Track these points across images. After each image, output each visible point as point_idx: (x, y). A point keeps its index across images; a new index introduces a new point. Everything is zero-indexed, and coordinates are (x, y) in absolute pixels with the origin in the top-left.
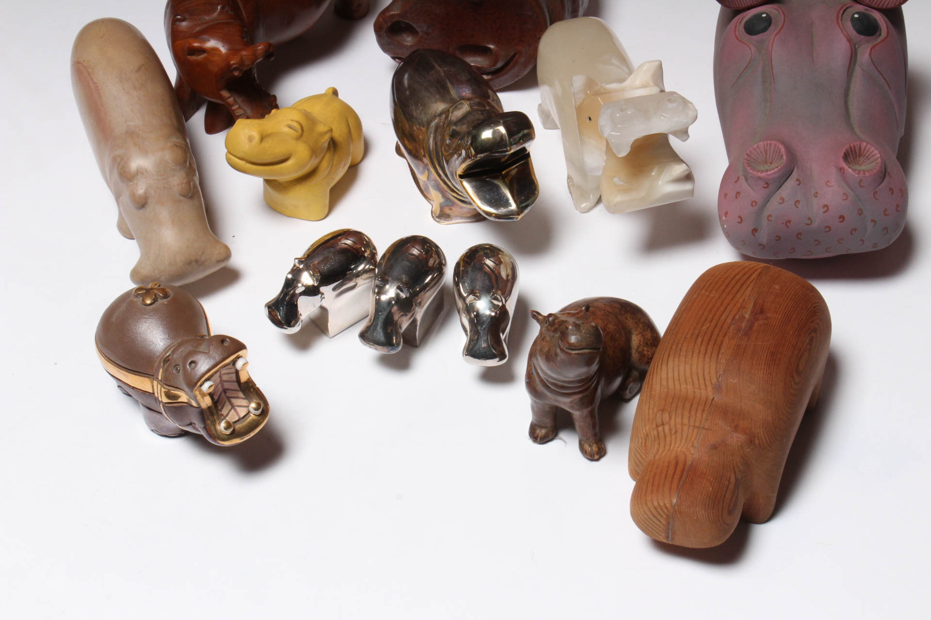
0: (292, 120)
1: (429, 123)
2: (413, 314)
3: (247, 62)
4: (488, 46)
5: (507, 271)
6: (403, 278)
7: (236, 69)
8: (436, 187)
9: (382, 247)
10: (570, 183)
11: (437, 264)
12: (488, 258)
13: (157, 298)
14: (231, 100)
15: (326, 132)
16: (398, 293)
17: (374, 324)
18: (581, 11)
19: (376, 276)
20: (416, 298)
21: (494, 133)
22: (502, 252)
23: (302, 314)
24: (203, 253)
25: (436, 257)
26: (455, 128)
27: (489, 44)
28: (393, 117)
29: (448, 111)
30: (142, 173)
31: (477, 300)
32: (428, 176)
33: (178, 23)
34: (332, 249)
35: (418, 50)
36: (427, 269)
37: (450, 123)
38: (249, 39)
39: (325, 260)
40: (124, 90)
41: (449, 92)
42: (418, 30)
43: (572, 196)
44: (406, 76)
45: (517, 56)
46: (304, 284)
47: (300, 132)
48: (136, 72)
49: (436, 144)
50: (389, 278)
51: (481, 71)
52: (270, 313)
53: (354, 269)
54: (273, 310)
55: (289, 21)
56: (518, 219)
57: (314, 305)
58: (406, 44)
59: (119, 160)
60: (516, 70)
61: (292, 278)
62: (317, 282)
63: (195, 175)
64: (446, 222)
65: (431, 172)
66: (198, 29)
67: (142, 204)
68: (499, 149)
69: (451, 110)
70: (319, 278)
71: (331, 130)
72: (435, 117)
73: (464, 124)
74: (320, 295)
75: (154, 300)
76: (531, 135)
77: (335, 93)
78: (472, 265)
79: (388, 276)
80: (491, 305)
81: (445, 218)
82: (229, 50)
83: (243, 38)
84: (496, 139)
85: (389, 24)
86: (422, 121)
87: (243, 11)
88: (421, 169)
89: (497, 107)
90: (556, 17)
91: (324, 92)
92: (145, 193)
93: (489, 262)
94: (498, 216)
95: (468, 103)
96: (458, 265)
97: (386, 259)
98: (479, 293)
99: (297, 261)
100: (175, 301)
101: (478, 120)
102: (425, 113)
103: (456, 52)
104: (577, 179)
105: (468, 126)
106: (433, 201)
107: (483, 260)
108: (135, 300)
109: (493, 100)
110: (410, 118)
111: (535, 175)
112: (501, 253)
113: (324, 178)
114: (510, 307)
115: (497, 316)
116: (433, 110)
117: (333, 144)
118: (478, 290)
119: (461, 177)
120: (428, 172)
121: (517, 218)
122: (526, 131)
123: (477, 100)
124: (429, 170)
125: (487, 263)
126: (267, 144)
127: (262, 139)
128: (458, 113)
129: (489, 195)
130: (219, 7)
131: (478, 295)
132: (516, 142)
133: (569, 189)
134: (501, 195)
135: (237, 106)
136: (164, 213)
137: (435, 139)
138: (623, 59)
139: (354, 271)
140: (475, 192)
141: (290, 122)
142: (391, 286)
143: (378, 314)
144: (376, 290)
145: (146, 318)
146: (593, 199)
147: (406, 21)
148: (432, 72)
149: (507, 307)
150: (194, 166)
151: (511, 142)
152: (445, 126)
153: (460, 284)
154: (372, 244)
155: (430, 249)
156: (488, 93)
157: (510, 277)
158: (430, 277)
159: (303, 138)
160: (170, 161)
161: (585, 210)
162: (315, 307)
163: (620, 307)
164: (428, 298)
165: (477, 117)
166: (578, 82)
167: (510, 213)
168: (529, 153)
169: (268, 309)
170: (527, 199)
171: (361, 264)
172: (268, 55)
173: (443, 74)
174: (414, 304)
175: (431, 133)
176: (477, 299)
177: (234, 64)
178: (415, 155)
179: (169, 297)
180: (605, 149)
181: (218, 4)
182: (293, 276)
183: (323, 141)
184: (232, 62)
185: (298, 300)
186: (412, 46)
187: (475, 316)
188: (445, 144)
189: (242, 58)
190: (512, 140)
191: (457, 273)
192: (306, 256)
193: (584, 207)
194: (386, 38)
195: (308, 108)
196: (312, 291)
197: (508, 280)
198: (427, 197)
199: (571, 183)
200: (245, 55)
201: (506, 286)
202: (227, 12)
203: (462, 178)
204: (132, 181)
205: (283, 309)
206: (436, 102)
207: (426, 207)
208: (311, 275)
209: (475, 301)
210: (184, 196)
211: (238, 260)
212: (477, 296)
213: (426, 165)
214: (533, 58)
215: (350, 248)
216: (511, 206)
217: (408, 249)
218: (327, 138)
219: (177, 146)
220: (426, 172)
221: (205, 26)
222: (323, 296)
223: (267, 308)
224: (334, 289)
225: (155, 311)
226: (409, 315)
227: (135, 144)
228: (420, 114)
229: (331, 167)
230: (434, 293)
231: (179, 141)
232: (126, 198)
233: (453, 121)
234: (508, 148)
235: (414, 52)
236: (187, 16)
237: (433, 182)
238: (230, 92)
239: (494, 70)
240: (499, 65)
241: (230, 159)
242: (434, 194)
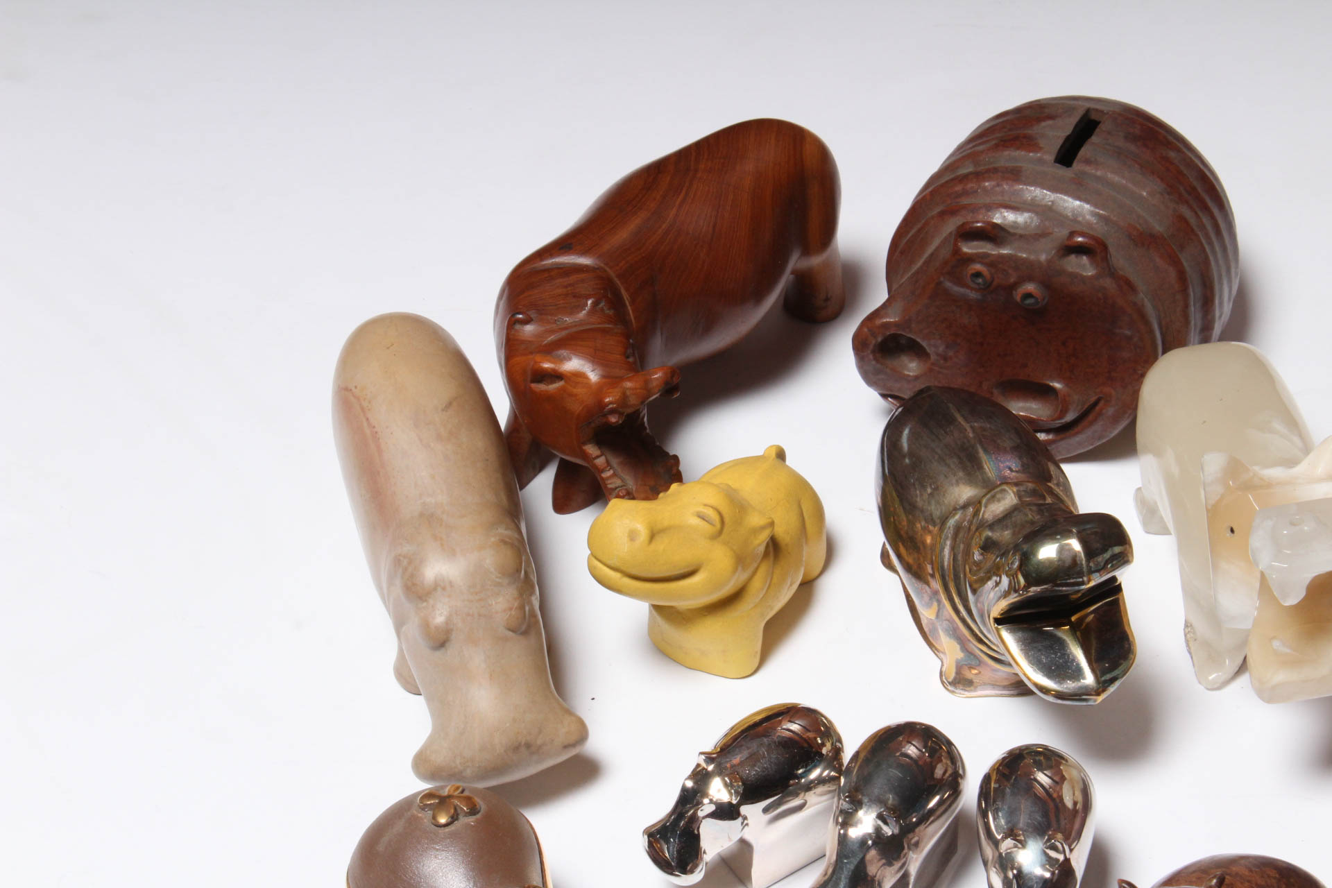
0: (705, 505)
1: (944, 520)
2: (904, 864)
3: (633, 400)
4: (1051, 384)
5: (1074, 795)
6: (888, 799)
7: (612, 412)
8: (951, 632)
9: (852, 741)
10: (1188, 635)
11: (950, 775)
12: (1041, 770)
13: (458, 815)
14: (600, 461)
15: (763, 528)
16: (879, 825)
17: (834, 879)
18: (1218, 329)
19: (840, 790)
20: (910, 836)
21: (1061, 550)
22: (1067, 761)
23: (707, 851)
24: (540, 732)
25: (949, 762)
26: (990, 534)
27: (1053, 379)
28: (881, 505)
29: (980, 502)
30: (444, 589)
31: (1019, 848)
32: (939, 611)
33: (518, 327)
34: (765, 740)
35: (928, 388)
36: (932, 783)
37: (982, 525)
38: (636, 357)
39: (753, 759)
40: (421, 440)
41: (980, 467)
42: (928, 350)
43: (1192, 658)
44: (906, 432)
45: (1101, 404)
46: (714, 800)
47: (718, 525)
48: (443, 410)
49: (955, 559)
50: (864, 798)
51: (1037, 426)
52: (650, 844)
53: (802, 776)
54: (657, 841)
55: (708, 324)
56: (1097, 703)
57: (729, 838)
58: (907, 373)
59: (405, 562)
60: (1097, 427)
61: (693, 788)
62: (736, 797)
63: (532, 593)
64: (966, 693)
65: (944, 606)
66: (552, 338)
67: (440, 640)
68: (1069, 579)
69: (984, 501)
70: (741, 790)
71: (772, 524)
72: (955, 509)
73: (1007, 528)
74: (740, 820)
75: (452, 817)
76: (1127, 555)
77: (781, 455)
78: (1012, 781)
79: (863, 795)
80: (1044, 858)
81: (964, 685)
82: (603, 377)
83: (628, 357)
84: (1064, 562)
85: (880, 339)
86: (931, 515)
87: (629, 308)
88: (926, 598)
89: (1065, 498)
90: (1174, 341)
91: (761, 453)
92: (447, 623)
93: (1042, 778)
94: (1060, 695)
95: (1015, 489)
96: (987, 779)
97: (860, 761)
98: (1024, 836)
99: (703, 757)
100: (489, 819)
101: (1032, 523)
102: (938, 503)
103: (995, 391)
104: (1201, 628)
105: (1014, 534)
106: (944, 653)
107: (1032, 773)
108: (420, 815)
109: (1058, 485)
110: (911, 508)
111: (1129, 625)
112: (1064, 762)
113: (755, 606)
114: (1078, 862)
115: (1056, 877)
116: (953, 497)
117: (774, 548)
118: (1021, 830)
119: (998, 621)
120: (939, 605)
121: (1095, 701)
122: (1117, 550)
123: (1030, 485)
124: (939, 602)
125: (1038, 778)
126: (661, 545)
127: (652, 536)
128: (996, 506)
129: (1047, 658)
130: (589, 302)
131: (1022, 838)
132: (1100, 568)
133: (1188, 645)
134: (1069, 657)
135: (611, 472)
136: (477, 659)
137: (953, 548)
138: (1293, 422)
139: (803, 780)
140: (1021, 650)
141: (702, 509)
142: (866, 812)
143: (842, 862)
144: (840, 820)
145: (437, 850)
146: (1231, 665)
147: (909, 335)
148: (952, 428)
149: (1073, 863)
150: (532, 577)
151: (1091, 567)
152: (973, 528)
153: (990, 813)
154: (835, 731)
155: (938, 747)
156: (1049, 471)
157: (1079, 806)
158: (937, 798)
159: (723, 537)
160: (492, 570)
161: (1215, 686)
162: (730, 839)
163: (1277, 876)
164: (932, 835)
165: (1030, 516)
166: (1214, 464)
167: (1084, 691)
168: (1120, 585)
169: (649, 837)
170: (1114, 666)
171: (815, 767)
172: (669, 389)
173: (971, 435)
174: (906, 846)
175: (947, 538)
176: (1020, 845)
177: (611, 403)
178: (916, 572)
179: (478, 812)
180: (1257, 585)
181: (588, 297)
182: (695, 783)
183: (757, 542)
184: (607, 400)
185: (701, 826)
186: (917, 378)
187: (1015, 876)
188: (971, 560)
189: (624, 394)
190: (1092, 564)
191: (984, 792)
192: (719, 750)
193: (1213, 679)
194: (874, 362)
195: (732, 481)
196: (726, 812)
197: (1075, 812)
198: (934, 646)
199: (1192, 635)
200: (630, 389)
201: (1072, 823)
202: (602, 310)
203: (999, 624)
204: (426, 601)
205: (674, 840)
206: (957, 484)
207: (932, 664)
208: (726, 785)
209: (1016, 849)
210: (513, 631)
211: (599, 743)
212: (1019, 841)
213: (936, 593)
214: (1130, 408)
215: (796, 738)
216: (1084, 678)
217: (900, 746)
218: (764, 537)
219: (504, 542)
220: (935, 604)
221: (564, 333)
222: (746, 822)
223: (646, 837)
224: (766, 810)
225: (453, 836)
226: (897, 865)
227: (435, 538)
228: (929, 503)
229: (768, 589)
230: (940, 828)
231: (508, 533)
232: (412, 628)
233: (987, 521)
234: (1085, 579)
235: (921, 392)
236: (533, 314)
237: (947, 622)
238: (600, 448)
239: (1058, 425)
240: (1069, 417)
241: (595, 568)
242: (946, 642)
